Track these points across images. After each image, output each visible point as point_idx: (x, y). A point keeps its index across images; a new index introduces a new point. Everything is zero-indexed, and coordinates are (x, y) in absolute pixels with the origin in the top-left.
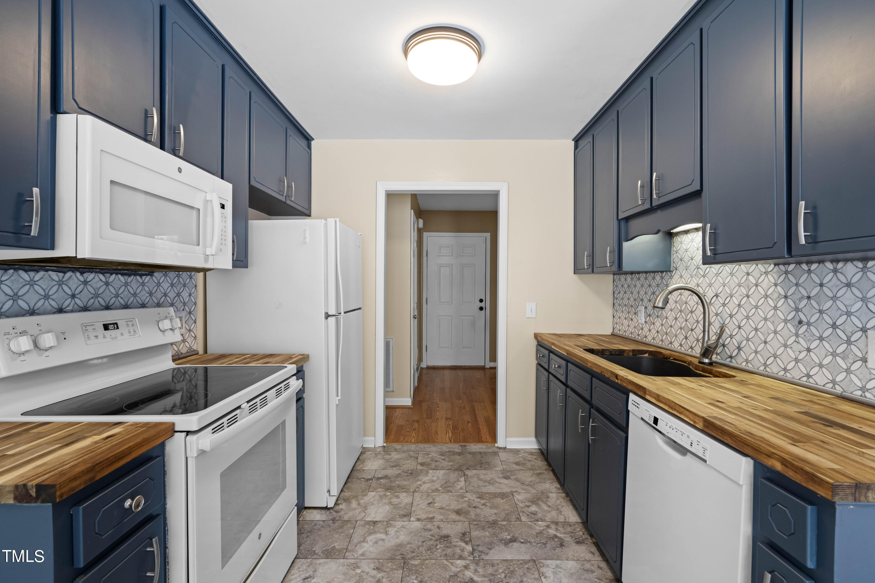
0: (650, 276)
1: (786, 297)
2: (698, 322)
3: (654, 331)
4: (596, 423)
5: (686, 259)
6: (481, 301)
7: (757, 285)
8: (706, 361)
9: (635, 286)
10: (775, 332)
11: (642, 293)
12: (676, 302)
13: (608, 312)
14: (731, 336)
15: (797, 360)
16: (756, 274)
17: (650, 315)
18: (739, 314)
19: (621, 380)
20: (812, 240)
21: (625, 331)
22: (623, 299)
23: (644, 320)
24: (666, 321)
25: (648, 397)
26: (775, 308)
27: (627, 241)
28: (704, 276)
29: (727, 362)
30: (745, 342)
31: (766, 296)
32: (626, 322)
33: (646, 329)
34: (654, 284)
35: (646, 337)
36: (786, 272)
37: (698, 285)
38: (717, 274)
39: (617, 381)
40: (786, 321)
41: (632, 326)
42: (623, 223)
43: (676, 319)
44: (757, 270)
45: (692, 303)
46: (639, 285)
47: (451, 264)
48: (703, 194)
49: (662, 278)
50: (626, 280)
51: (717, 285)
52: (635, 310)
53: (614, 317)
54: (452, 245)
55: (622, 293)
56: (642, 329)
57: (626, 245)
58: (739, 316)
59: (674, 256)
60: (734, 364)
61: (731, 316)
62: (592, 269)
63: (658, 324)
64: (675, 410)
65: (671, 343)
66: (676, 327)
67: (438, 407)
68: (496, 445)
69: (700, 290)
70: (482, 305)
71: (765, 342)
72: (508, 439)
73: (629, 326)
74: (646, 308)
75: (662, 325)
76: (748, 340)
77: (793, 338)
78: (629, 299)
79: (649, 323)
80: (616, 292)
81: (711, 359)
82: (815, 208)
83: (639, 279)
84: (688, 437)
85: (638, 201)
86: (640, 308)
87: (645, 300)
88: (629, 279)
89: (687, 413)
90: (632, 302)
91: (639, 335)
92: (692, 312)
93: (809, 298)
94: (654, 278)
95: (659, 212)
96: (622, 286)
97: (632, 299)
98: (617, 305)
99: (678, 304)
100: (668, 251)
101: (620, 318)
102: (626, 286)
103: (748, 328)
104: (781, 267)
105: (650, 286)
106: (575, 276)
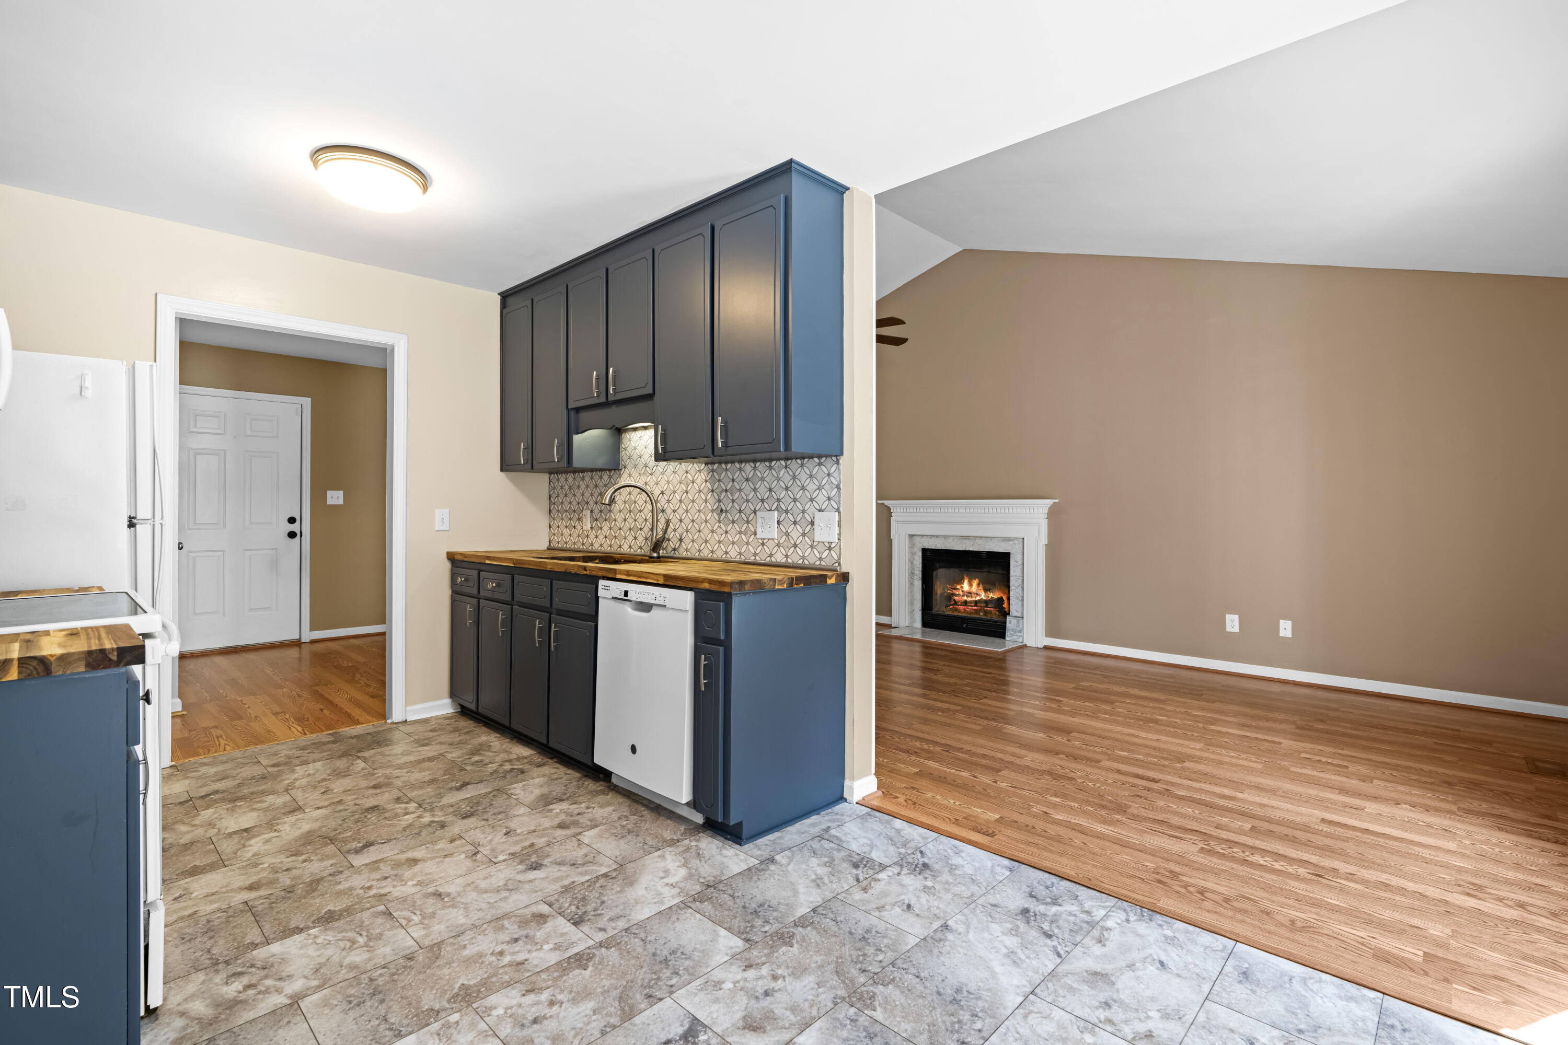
0: (596, 475)
1: (712, 491)
2: (646, 520)
3: (601, 537)
4: (559, 627)
5: (635, 457)
6: (292, 520)
7: (693, 482)
8: (655, 555)
9: (579, 487)
10: (706, 521)
11: (587, 494)
12: (625, 502)
13: (543, 521)
14: (675, 530)
15: (720, 542)
16: (693, 472)
17: (596, 520)
18: (680, 509)
19: (590, 570)
20: (725, 445)
21: (566, 543)
22: (562, 503)
23: (589, 526)
24: (615, 524)
25: (619, 576)
26: (706, 501)
27: (578, 433)
28: (651, 474)
29: (672, 554)
30: (685, 533)
31: (700, 491)
32: (566, 532)
33: (592, 536)
34: (601, 484)
35: (592, 545)
36: (713, 471)
37: (646, 484)
38: (663, 473)
39: (585, 573)
40: (713, 511)
41: (575, 535)
42: (572, 413)
43: (625, 520)
44: (693, 469)
45: (640, 502)
46: (583, 486)
47: (222, 450)
48: (655, 398)
49: (610, 477)
50: (566, 480)
51: (663, 483)
52: (579, 516)
53: (550, 527)
54: (225, 415)
55: (562, 496)
56: (587, 536)
57: (577, 438)
58: (680, 511)
59: (622, 454)
60: (677, 555)
61: (674, 511)
62: (531, 466)
63: (606, 528)
64: (643, 577)
65: (620, 547)
66: (625, 529)
67: (245, 704)
68: (389, 721)
69: (648, 489)
70: (295, 527)
71: (699, 531)
72: (409, 708)
73: (570, 535)
74: (592, 512)
75: (610, 528)
76: (687, 531)
77: (717, 524)
78: (570, 503)
79: (595, 528)
80: (554, 496)
81: (659, 553)
82: (726, 423)
83: (583, 479)
84: (653, 594)
85: (593, 394)
86: (584, 512)
87: (591, 503)
88: (570, 479)
89: (652, 576)
90: (574, 506)
91: (583, 544)
92: (640, 511)
93: (726, 491)
94: (601, 477)
95: (614, 407)
96: (562, 488)
97: (574, 503)
98: (554, 511)
99: (627, 505)
100: (616, 448)
101: (558, 527)
102: (567, 487)
103: (687, 521)
104: (710, 466)
105: (596, 486)
106: (503, 474)
